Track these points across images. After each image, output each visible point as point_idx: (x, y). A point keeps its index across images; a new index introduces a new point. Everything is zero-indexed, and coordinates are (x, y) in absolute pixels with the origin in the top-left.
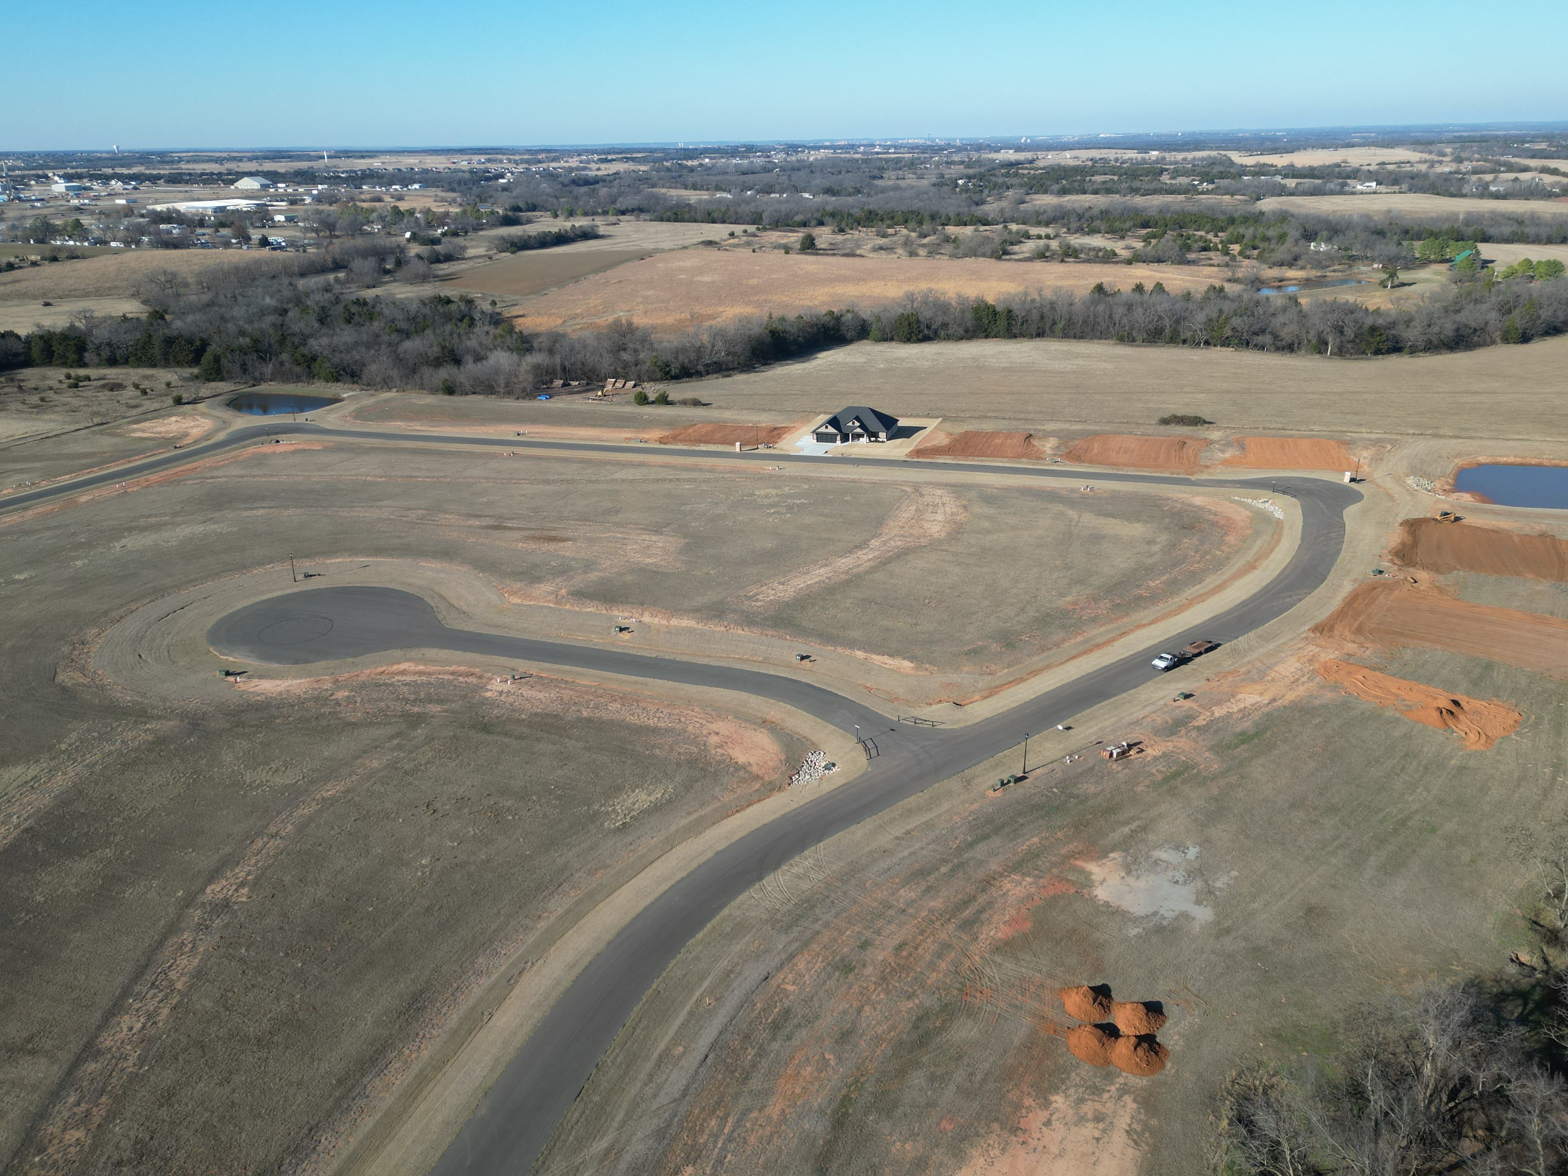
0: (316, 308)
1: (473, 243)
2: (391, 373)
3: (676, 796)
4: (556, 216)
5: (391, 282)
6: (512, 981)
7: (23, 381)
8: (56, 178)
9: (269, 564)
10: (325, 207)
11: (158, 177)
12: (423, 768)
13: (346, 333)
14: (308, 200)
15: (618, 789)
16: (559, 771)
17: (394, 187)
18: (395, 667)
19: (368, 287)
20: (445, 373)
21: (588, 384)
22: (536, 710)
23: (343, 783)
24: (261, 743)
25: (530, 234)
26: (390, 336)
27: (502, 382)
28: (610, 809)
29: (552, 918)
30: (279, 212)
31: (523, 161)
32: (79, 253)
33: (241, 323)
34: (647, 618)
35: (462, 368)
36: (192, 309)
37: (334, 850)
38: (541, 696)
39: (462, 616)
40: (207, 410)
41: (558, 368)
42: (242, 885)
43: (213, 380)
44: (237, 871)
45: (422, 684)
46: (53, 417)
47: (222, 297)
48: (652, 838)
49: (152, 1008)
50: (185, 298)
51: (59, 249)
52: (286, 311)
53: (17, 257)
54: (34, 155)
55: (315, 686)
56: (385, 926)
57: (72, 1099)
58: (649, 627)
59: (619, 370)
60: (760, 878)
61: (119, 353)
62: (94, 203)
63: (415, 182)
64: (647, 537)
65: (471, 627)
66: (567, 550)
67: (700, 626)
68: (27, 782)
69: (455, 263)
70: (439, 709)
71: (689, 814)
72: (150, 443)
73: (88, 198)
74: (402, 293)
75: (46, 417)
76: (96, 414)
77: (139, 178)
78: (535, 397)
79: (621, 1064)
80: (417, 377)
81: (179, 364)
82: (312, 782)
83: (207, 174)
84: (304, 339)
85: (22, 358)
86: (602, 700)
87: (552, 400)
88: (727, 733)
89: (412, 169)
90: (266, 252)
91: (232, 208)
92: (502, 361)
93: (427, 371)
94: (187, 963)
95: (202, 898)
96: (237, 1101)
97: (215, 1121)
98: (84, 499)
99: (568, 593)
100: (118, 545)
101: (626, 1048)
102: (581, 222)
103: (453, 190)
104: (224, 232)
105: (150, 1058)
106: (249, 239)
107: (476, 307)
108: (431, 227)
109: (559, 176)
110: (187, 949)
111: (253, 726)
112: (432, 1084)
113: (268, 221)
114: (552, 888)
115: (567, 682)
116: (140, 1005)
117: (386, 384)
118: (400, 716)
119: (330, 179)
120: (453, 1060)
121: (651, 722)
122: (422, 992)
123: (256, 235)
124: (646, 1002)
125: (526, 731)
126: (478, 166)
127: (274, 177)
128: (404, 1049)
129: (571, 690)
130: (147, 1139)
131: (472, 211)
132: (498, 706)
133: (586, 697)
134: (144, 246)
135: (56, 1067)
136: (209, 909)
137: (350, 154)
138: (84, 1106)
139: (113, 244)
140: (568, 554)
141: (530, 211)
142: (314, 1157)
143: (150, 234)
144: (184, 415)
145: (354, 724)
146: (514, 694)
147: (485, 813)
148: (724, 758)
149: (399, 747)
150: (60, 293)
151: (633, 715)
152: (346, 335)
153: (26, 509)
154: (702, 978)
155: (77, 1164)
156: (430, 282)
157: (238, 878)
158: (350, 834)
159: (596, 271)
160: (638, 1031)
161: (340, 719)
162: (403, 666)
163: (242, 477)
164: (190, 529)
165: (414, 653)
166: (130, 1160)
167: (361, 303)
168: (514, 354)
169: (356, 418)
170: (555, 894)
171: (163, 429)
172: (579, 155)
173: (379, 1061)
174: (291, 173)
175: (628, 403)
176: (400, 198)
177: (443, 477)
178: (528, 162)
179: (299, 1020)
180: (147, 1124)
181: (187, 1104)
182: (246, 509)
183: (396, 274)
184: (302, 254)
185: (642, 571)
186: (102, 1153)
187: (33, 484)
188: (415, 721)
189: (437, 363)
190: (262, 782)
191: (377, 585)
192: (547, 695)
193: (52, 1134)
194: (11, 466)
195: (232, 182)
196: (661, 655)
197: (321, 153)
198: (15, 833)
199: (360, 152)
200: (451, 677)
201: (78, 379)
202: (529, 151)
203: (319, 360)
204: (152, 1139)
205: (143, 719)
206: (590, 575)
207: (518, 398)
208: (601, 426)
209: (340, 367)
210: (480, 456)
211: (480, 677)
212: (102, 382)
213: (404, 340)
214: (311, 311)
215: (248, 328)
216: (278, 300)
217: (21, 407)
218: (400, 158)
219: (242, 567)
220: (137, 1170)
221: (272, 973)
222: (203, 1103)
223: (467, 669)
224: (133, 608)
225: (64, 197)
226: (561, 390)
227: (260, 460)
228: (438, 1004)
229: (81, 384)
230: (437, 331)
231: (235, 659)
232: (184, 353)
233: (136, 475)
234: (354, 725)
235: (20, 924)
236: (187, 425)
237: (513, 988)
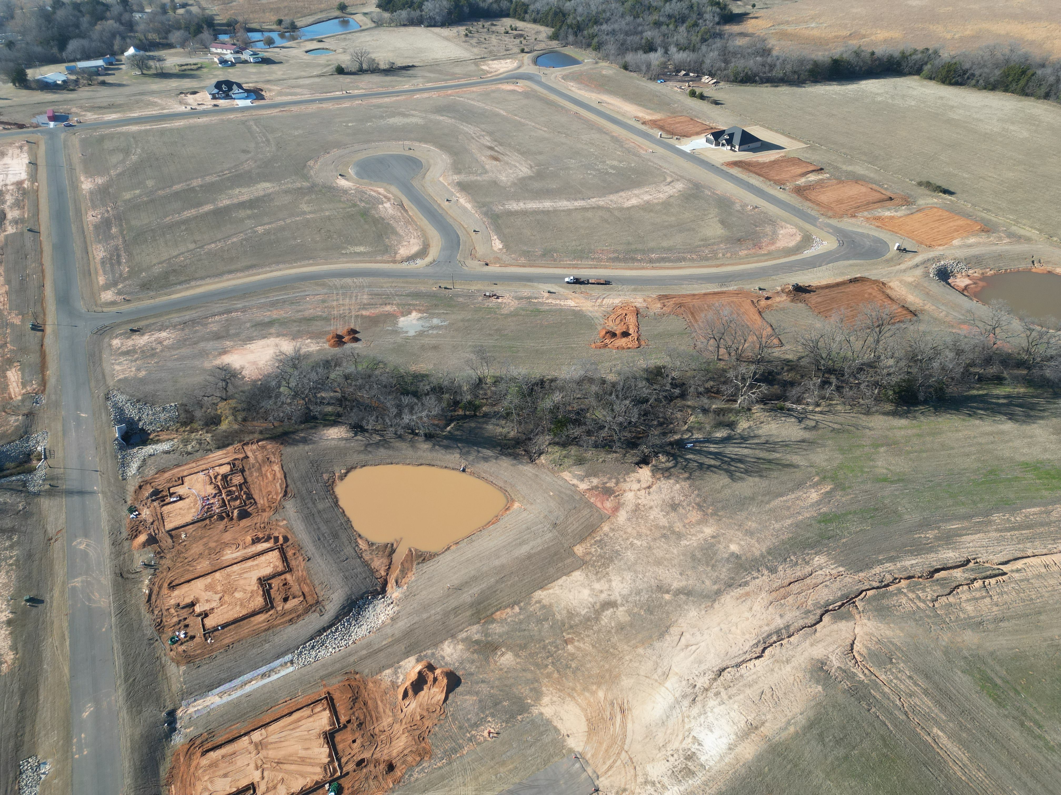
15: (361, 245)
16: (358, 234)
20: (631, 57)
21: (697, 76)
23: (315, 215)
28: (350, 248)
34: (462, 200)
38: (391, 212)
39: (421, 179)
40: (525, 59)
43: (553, 40)
44: (268, 226)
46: (476, 50)
48: (346, 259)
49: (219, 245)
57: (189, 253)
58: (457, 203)
59: (713, 71)
64: (524, 169)
66: (490, 165)
71: (364, 258)
72: (480, 73)
75: (473, 49)
76: (490, 51)
78: (656, 80)
82: (309, 212)
86: (402, 220)
88: (411, 243)
94: (234, 240)
98: (416, 97)
99: (457, 182)
115: (406, 211)
121: (401, 231)
125: (370, 220)
129: (402, 214)
132: (376, 210)
133: (400, 217)
136: (252, 231)
138: (189, 255)
140: (487, 167)
144: (513, 59)
146: (386, 209)
148: (398, 249)
157: (266, 227)
161: (340, 198)
162: (380, 189)
163: (469, 99)
164: (413, 120)
165: (389, 186)
169: (563, 76)
171: (495, 66)
175: (686, 94)
182: (442, 115)
185: (493, 182)
187: (417, 85)
192: (393, 212)
196: (444, 213)
200: (382, 197)
207: (649, 79)
223: (391, 197)
231: (351, 171)
233: (447, 89)
236: (506, 65)
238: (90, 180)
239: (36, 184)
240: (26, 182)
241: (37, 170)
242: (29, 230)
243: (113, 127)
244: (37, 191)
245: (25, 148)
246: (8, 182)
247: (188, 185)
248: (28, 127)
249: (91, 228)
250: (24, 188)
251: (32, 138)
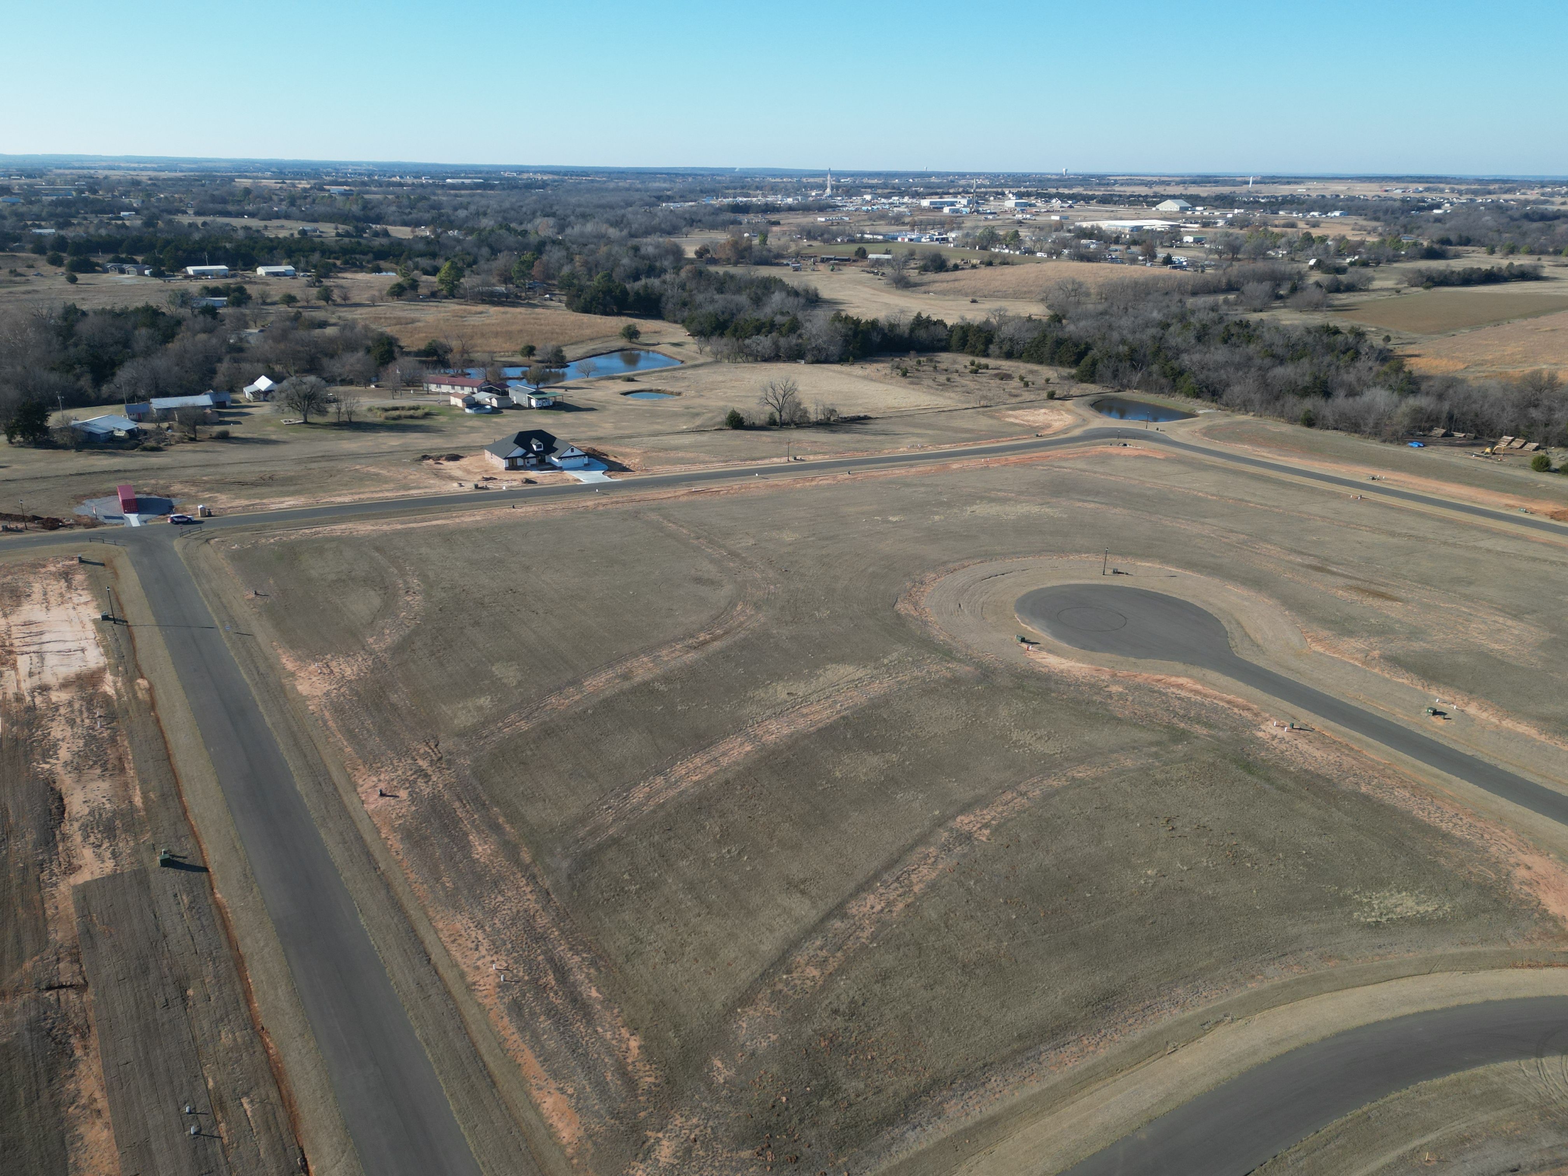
0: (1197, 325)
1: (1384, 275)
2: (1252, 396)
3: (1453, 917)
4: (1492, 252)
5: (1280, 307)
6: (1206, 1027)
7: (939, 362)
8: (1011, 195)
9: (1085, 553)
10: (1236, 231)
11: (1092, 198)
12: (1173, 783)
13: (1220, 352)
14: (1221, 223)
15: (1379, 883)
16: (1316, 838)
17: (1312, 213)
18: (1173, 679)
19: (1255, 311)
20: (1308, 404)
21: (1476, 438)
22: (1306, 766)
23: (1094, 770)
24: (1034, 709)
25: (1454, 269)
26: (1263, 359)
27: (1371, 422)
28: (1365, 900)
29: (1266, 985)
30: (1189, 233)
31: (1468, 192)
32: (1010, 260)
33: (1125, 332)
34: (1472, 709)
35: (1330, 401)
36: (1086, 316)
37: (1070, 827)
38: (1317, 754)
39: (1255, 649)
40: (1073, 408)
41: (1444, 415)
42: (986, 826)
43: (1086, 382)
44: (985, 812)
45: (1196, 703)
46: (953, 395)
47: (1115, 308)
48: (1408, 951)
49: (892, 898)
50: (1084, 307)
51: (996, 255)
52: (1168, 325)
53: (963, 260)
54: (999, 176)
55: (1095, 674)
56: (1097, 917)
57: (818, 943)
58: (1473, 720)
59: (1522, 427)
60: (1540, 1054)
61: (1017, 347)
62: (1034, 218)
63: (1336, 210)
64: (1501, 620)
65: (1261, 662)
66: (1394, 610)
67: (1543, 738)
68: (854, 681)
69: (1356, 294)
70: (1205, 732)
71: (1464, 944)
72: (1018, 429)
73: (1031, 213)
74: (1288, 320)
75: (947, 394)
76: (984, 397)
77: (1075, 198)
78: (1405, 443)
79: (1302, 1169)
80: (1278, 404)
81: (1062, 364)
82: (1067, 759)
83: (1134, 196)
84: (1178, 352)
85: (943, 344)
86: (1389, 782)
87: (1425, 449)
88: (1542, 872)
89: (1338, 196)
90: (1167, 269)
91: (1147, 228)
92: (1378, 399)
93: (1291, 400)
94: (926, 874)
95: (951, 824)
96: (934, 1008)
97: (913, 1016)
98: (955, 466)
99: (1381, 657)
100: (969, 509)
101: (1313, 1155)
102: (1522, 261)
103: (1377, 219)
104: (1135, 249)
105: (880, 938)
106: (1155, 256)
107: (1366, 341)
108: (1341, 255)
109: (1508, 209)
110: (930, 862)
111: (1031, 692)
112: (1101, 1084)
113: (1177, 241)
114: (1274, 954)
115: (1353, 749)
116: (884, 891)
117: (1245, 406)
118: (1165, 727)
119: (1248, 203)
120: (1127, 1072)
121: (1444, 826)
122: (1114, 993)
123: (1161, 253)
124: (1351, 1120)
125: (1291, 784)
126: (1413, 195)
127: (1194, 200)
128: (1084, 1038)
129: (1354, 759)
130: (861, 1003)
131: (1392, 241)
132: (1267, 749)
133: (1370, 772)
134: (1062, 257)
135: (815, 912)
136: (955, 835)
137: (1277, 180)
138: (824, 953)
139: (1039, 254)
140: (1393, 615)
141: (1461, 245)
142: (982, 1091)
143: (1071, 247)
144: (1052, 409)
145: (1120, 719)
146: (1288, 743)
147: (1224, 850)
148: (1530, 899)
149: (1156, 755)
150: (986, 293)
151: (1423, 810)
152: (1219, 354)
153: (911, 466)
154: (1427, 1128)
155: (808, 996)
156: (1322, 311)
157: (984, 819)
158: (1089, 819)
159: (1525, 316)
160: (1332, 1146)
161: (1107, 710)
162: (1181, 680)
163: (1085, 471)
164: (1028, 508)
165: (1196, 671)
166: (844, 1014)
167: (1244, 325)
168: (1396, 393)
169: (1205, 435)
170: (1276, 962)
171: (1032, 418)
172: (1543, 187)
173: (1059, 1037)
174: (1212, 198)
175: (1523, 466)
176: (1315, 225)
177: (1277, 507)
178: (1475, 193)
179: (1000, 965)
180: (864, 991)
181: (896, 990)
182: (1079, 500)
183: (1288, 301)
184: (1199, 274)
185: (1484, 656)
186: (827, 997)
187: (922, 447)
188: (1180, 736)
189: (1305, 392)
190: (1025, 743)
191: (1178, 597)
192: (1325, 756)
193: (799, 962)
194: (911, 430)
195: (1155, 204)
196: (1479, 755)
197: (1247, 179)
198: (835, 718)
199: (1288, 178)
200: (1226, 706)
201: (980, 366)
202: (1479, 181)
203: (1186, 375)
204: (863, 1004)
205: (948, 658)
206: (1414, 644)
207: (1384, 441)
208: (1478, 486)
209: (1204, 384)
210: (1323, 493)
211: (1256, 715)
212: (996, 372)
213: (1276, 366)
214: (1192, 328)
215: (1130, 338)
216: (1164, 315)
217: (931, 383)
218: (1327, 185)
219: (1062, 551)
220: (847, 1024)
221: (990, 913)
222: (908, 995)
223: (1245, 703)
224: (966, 564)
225: (1012, 212)
226: (1440, 440)
227: (1105, 459)
228: (1126, 1012)
229: (980, 371)
230: (1315, 361)
231: (1033, 630)
232: (1069, 354)
233: (1000, 454)
234: (1119, 721)
235: (820, 788)
236: (1052, 418)
237: (1205, 1034)
238: (313, 667)
239: (143, 683)
240: (109, 677)
241: (131, 639)
242: (165, 863)
243: (309, 525)
244: (153, 706)
245: (79, 578)
246: (48, 678)
247: (626, 677)
248: (71, 526)
249: (395, 842)
250: (106, 697)
251: (95, 551)
